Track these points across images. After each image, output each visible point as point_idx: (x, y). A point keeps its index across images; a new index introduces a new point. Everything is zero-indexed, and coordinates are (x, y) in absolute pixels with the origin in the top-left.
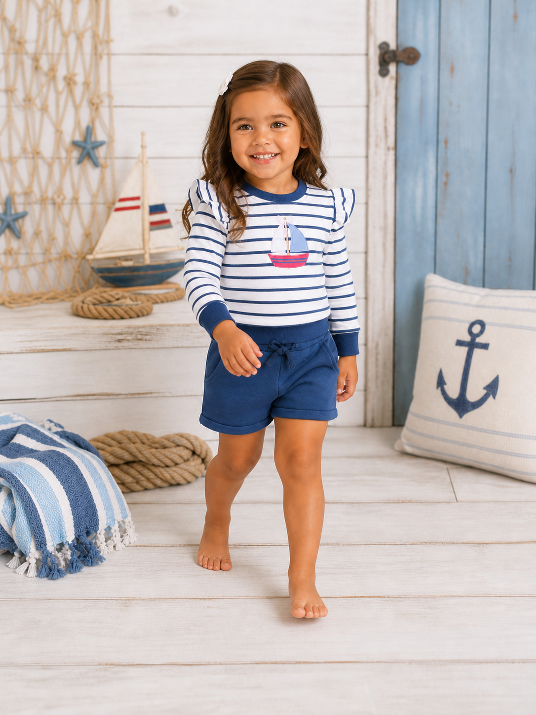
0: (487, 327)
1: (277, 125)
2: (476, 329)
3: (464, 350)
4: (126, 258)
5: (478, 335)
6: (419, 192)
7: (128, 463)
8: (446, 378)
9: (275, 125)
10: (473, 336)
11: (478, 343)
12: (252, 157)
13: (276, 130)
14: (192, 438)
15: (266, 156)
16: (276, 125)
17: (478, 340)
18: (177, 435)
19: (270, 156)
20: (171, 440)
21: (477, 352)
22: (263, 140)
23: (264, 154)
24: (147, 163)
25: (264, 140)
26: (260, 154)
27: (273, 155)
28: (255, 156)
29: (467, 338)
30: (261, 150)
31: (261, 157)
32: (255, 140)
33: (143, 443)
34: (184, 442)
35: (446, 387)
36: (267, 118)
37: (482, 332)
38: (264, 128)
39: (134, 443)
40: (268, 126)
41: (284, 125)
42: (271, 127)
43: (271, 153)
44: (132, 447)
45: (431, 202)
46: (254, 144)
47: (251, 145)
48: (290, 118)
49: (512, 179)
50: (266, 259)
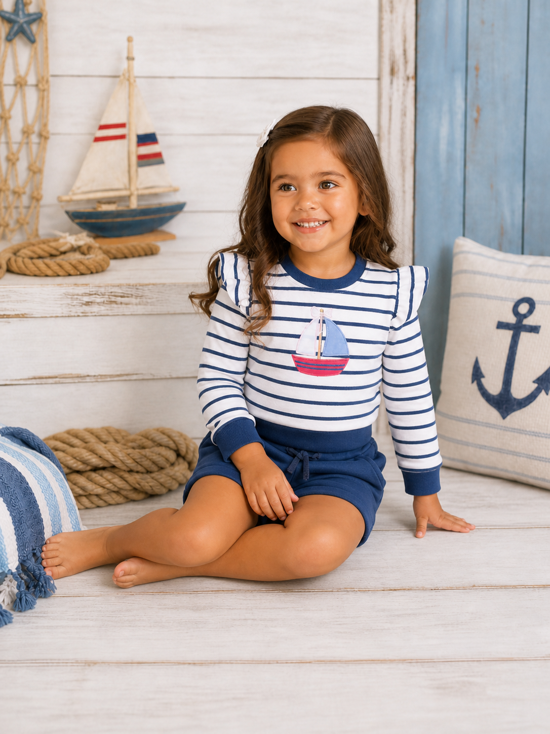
0: (537, 306)
1: (327, 185)
2: (524, 308)
3: (508, 334)
4: (110, 201)
5: (525, 316)
6: (444, 131)
7: (95, 469)
8: (484, 368)
10: (520, 317)
11: (525, 326)
12: (296, 224)
14: (174, 435)
16: (325, 185)
17: (528, 322)
18: (158, 430)
20: (150, 438)
21: (524, 336)
24: (135, 81)
25: (308, 204)
27: (321, 223)
28: (299, 224)
29: (511, 319)
33: (116, 441)
34: (165, 440)
35: (483, 380)
37: (531, 311)
39: (105, 443)
40: (316, 186)
41: (336, 186)
42: (319, 188)
43: (319, 221)
44: (101, 448)
45: (459, 143)
46: (297, 208)
47: (293, 210)
48: (343, 176)
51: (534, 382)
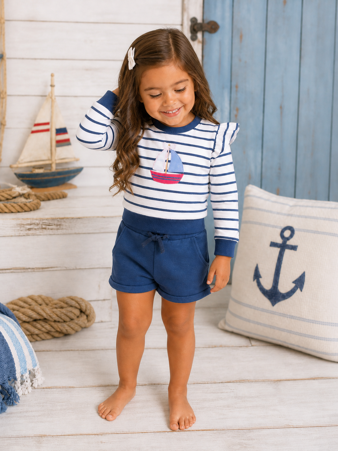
0: (296, 232)
2: (287, 234)
3: (277, 250)
4: (40, 167)
5: (288, 239)
7: (36, 320)
8: (261, 272)
10: (285, 239)
11: (288, 245)
17: (289, 243)
20: (65, 302)
21: (287, 252)
29: (279, 241)
33: (47, 304)
35: (261, 280)
37: (292, 236)
39: (41, 305)
44: (38, 308)
48: (187, 80)
51: (293, 282)
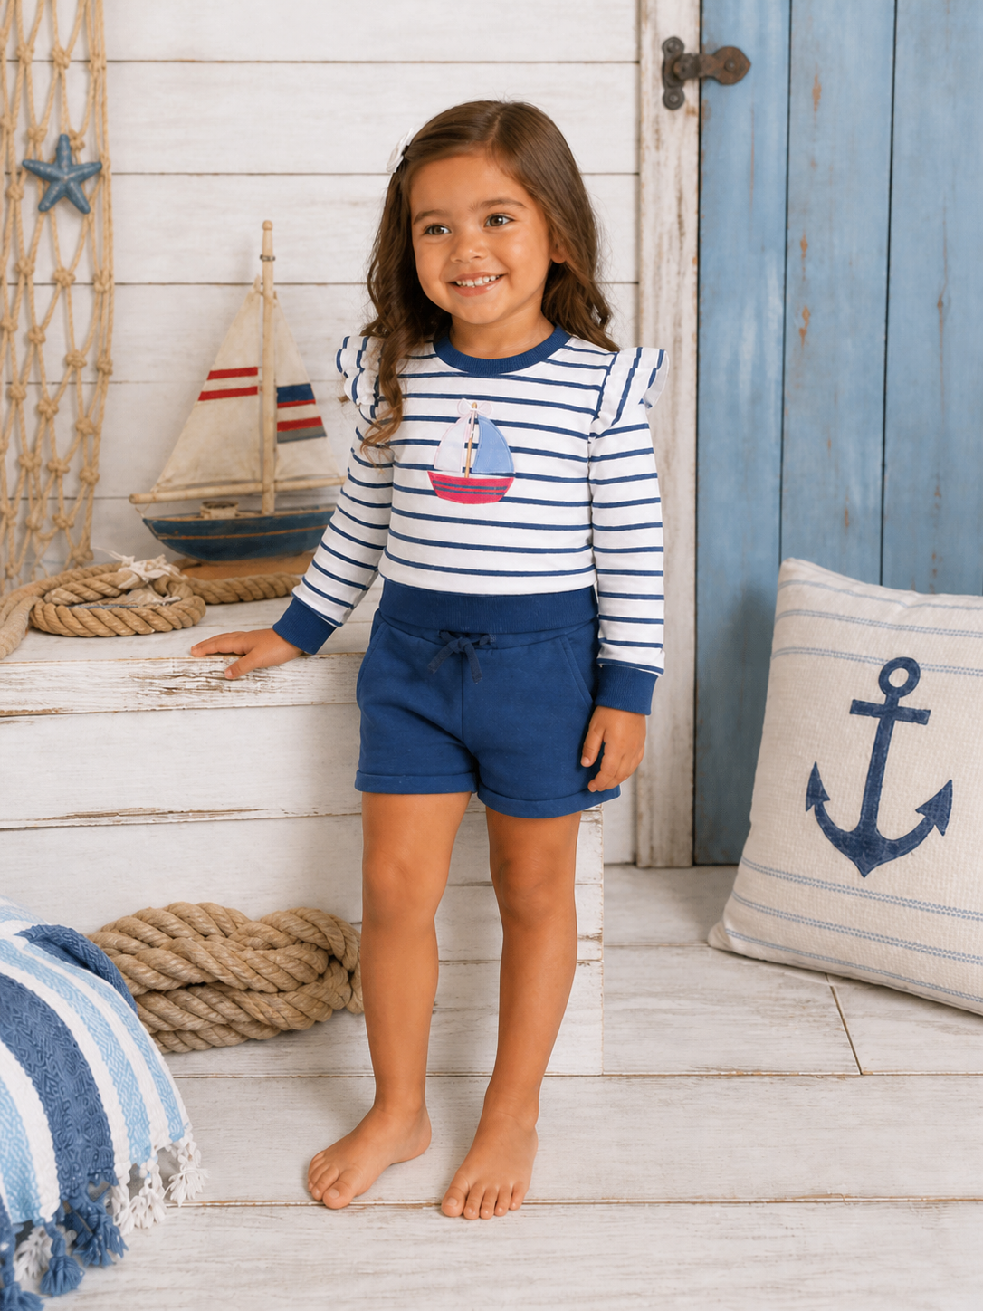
0: (923, 673)
1: (497, 221)
2: (898, 678)
3: (872, 724)
5: (902, 692)
6: (748, 350)
8: (828, 784)
9: (493, 221)
10: (893, 694)
11: (901, 708)
12: (454, 284)
13: (494, 229)
15: (480, 282)
16: (495, 220)
17: (904, 702)
19: (487, 280)
21: (900, 728)
22: (468, 252)
23: (474, 277)
25: (471, 251)
26: (463, 278)
27: (493, 278)
28: (459, 283)
29: (877, 697)
30: (466, 270)
31: (470, 283)
32: (453, 252)
35: (826, 805)
36: (474, 208)
37: (911, 684)
38: (472, 227)
40: (480, 223)
41: (512, 220)
42: (485, 226)
43: (489, 275)
45: (773, 372)
46: (453, 259)
47: (448, 263)
48: (521, 204)
49: (942, 322)
50: (423, 480)
51: (918, 811)
